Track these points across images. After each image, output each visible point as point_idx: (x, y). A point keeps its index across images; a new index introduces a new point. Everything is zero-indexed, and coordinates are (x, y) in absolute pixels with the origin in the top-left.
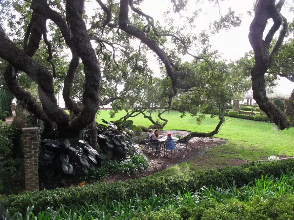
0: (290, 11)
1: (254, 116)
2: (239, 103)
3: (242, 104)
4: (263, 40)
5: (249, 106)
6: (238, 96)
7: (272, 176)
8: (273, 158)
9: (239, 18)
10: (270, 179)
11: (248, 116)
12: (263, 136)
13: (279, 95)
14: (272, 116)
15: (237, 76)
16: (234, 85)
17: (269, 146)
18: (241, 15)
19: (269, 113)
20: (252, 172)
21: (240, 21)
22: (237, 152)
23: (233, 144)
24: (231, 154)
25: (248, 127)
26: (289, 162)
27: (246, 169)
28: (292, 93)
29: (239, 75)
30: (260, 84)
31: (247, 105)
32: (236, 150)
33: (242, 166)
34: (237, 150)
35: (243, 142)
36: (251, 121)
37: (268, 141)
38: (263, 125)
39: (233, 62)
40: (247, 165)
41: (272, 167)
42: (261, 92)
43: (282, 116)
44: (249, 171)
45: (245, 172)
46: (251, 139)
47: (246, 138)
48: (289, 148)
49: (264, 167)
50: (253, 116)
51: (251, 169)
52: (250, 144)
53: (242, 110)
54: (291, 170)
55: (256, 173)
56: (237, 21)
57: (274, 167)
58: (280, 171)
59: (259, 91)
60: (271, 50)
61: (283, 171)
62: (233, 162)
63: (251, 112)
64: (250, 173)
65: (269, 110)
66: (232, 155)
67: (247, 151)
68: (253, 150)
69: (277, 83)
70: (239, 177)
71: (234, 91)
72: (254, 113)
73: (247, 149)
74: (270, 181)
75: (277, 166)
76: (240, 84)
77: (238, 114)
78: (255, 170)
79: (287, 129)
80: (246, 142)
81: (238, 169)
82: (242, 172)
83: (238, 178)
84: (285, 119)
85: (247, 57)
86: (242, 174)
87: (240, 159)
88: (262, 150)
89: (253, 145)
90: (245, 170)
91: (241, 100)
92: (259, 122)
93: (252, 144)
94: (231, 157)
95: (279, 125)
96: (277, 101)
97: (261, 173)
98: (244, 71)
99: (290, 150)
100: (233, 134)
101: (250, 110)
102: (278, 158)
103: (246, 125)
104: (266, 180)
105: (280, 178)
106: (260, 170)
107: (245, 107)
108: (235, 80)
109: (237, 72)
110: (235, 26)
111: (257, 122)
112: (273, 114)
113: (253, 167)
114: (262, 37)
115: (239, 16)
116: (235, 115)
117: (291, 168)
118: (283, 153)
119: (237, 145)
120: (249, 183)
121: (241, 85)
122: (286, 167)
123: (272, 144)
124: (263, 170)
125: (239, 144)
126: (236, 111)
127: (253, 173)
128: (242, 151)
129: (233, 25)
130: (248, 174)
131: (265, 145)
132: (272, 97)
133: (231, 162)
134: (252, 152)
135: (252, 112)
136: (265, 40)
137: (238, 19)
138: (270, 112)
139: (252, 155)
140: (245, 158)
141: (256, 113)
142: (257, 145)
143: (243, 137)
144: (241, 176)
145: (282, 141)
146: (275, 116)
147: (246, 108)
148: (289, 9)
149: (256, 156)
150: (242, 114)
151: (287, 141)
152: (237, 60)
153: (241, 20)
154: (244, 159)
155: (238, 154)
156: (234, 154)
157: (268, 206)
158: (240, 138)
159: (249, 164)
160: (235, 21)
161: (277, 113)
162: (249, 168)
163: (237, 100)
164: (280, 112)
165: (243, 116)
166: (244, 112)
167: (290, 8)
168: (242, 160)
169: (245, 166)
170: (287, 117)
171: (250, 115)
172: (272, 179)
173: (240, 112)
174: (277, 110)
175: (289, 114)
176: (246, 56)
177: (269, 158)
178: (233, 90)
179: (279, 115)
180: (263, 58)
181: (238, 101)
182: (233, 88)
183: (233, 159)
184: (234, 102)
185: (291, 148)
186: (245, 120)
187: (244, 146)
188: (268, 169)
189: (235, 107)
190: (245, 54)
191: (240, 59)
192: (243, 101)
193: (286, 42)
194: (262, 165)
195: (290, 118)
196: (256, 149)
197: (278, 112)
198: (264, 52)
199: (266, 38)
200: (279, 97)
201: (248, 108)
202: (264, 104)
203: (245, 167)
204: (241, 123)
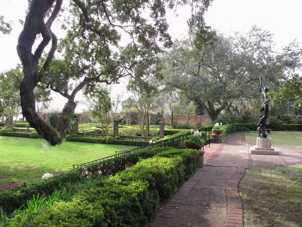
0: (61, 29)
1: (31, 133)
2: (13, 120)
3: (17, 120)
4: (32, 54)
5: (25, 122)
6: (11, 111)
7: (44, 195)
8: (47, 175)
9: (10, 26)
10: (43, 198)
11: (24, 134)
12: (40, 154)
13: (56, 110)
14: (42, 133)
15: (7, 89)
16: (4, 99)
17: (46, 164)
18: (12, 22)
19: (39, 129)
20: (23, 194)
21: (10, 29)
22: (10, 176)
23: (5, 167)
24: (2, 178)
25: (23, 146)
26: (61, 177)
27: (17, 192)
28: (63, 109)
29: (9, 88)
30: (29, 99)
31: (22, 121)
32: (9, 174)
33: (13, 190)
34: (11, 173)
35: (18, 163)
36: (27, 139)
37: (44, 159)
38: (40, 142)
39: (2, 73)
40: (18, 188)
41: (45, 185)
42: (30, 108)
43: (52, 133)
44: (21, 194)
45: (16, 196)
46: (26, 159)
47: (21, 158)
48: (65, 163)
49: (37, 187)
50: (29, 133)
51: (22, 191)
52: (25, 165)
53: (16, 127)
54: (63, 185)
55: (28, 194)
56: (7, 28)
57: (47, 184)
58: (53, 188)
59: (29, 107)
60: (42, 65)
61: (56, 187)
62: (6, 188)
63: (26, 128)
64: (21, 196)
65: (39, 127)
66: (4, 180)
67: (21, 172)
68: (28, 171)
69: (52, 98)
70: (9, 202)
71: (6, 106)
72: (30, 130)
73: (21, 171)
74: (42, 199)
75: (50, 183)
76: (12, 98)
77: (12, 131)
78: (27, 192)
79: (59, 145)
80: (21, 163)
81: (7, 194)
82: (13, 196)
83: (7, 204)
84: (55, 135)
85: (19, 69)
86: (12, 198)
87: (13, 182)
88: (38, 169)
89: (28, 166)
90: (15, 193)
91: (15, 116)
92: (36, 140)
93: (27, 164)
94: (3, 182)
95: (50, 141)
96: (53, 116)
97: (33, 193)
98: (16, 84)
99: (66, 165)
100: (6, 156)
101: (26, 127)
102: (52, 175)
103: (21, 144)
104: (38, 200)
105: (52, 195)
106: (33, 191)
107: (20, 123)
108: (6, 94)
109: (8, 85)
110: (4, 33)
111: (33, 140)
112: (43, 131)
113: (25, 189)
114: (31, 51)
115: (9, 23)
116: (7, 133)
117: (63, 183)
118: (60, 169)
119: (10, 168)
120: (21, 207)
121: (14, 99)
122: (59, 182)
123: (49, 161)
124: (36, 189)
125: (13, 166)
126: (9, 129)
127: (25, 195)
128: (16, 173)
129: (2, 32)
130: (19, 198)
131: (41, 164)
132: (49, 112)
133: (2, 188)
134: (27, 172)
135: (28, 128)
136: (34, 54)
137: (8, 25)
138: (41, 129)
139: (28, 176)
140: (19, 180)
141: (32, 130)
142: (33, 165)
143: (18, 158)
144: (11, 201)
145: (59, 157)
146: (46, 132)
147: (21, 125)
148: (61, 27)
149: (32, 177)
150: (16, 132)
151: (63, 157)
152: (7, 71)
153: (11, 27)
154: (19, 182)
155: (11, 178)
156: (7, 178)
157: (27, 222)
158: (13, 159)
159: (20, 186)
160: (5, 28)
161: (48, 130)
162: (20, 191)
163: (10, 116)
164: (50, 129)
165: (18, 133)
166: (18, 129)
167: (61, 25)
168: (16, 183)
169: (16, 189)
170: (58, 133)
171: (26, 132)
172: (44, 197)
173: (14, 129)
174: (47, 127)
175: (61, 130)
176: (17, 68)
177: (43, 177)
178: (4, 105)
179: (49, 131)
180: (32, 73)
181: (12, 117)
182: (3, 103)
183: (5, 184)
184: (7, 118)
185: (67, 163)
186: (20, 138)
187: (18, 167)
188: (41, 188)
189: (8, 124)
190: (16, 65)
191: (10, 71)
192: (17, 116)
193: (57, 58)
194: (35, 184)
195: (61, 133)
196: (32, 169)
197: (48, 128)
198: (33, 67)
199: (35, 52)
200: (56, 112)
201: (23, 125)
202: (34, 121)
203: (16, 191)
204: (15, 142)
